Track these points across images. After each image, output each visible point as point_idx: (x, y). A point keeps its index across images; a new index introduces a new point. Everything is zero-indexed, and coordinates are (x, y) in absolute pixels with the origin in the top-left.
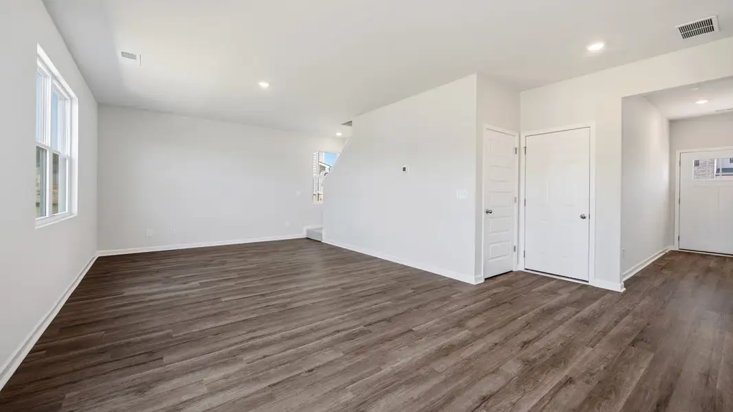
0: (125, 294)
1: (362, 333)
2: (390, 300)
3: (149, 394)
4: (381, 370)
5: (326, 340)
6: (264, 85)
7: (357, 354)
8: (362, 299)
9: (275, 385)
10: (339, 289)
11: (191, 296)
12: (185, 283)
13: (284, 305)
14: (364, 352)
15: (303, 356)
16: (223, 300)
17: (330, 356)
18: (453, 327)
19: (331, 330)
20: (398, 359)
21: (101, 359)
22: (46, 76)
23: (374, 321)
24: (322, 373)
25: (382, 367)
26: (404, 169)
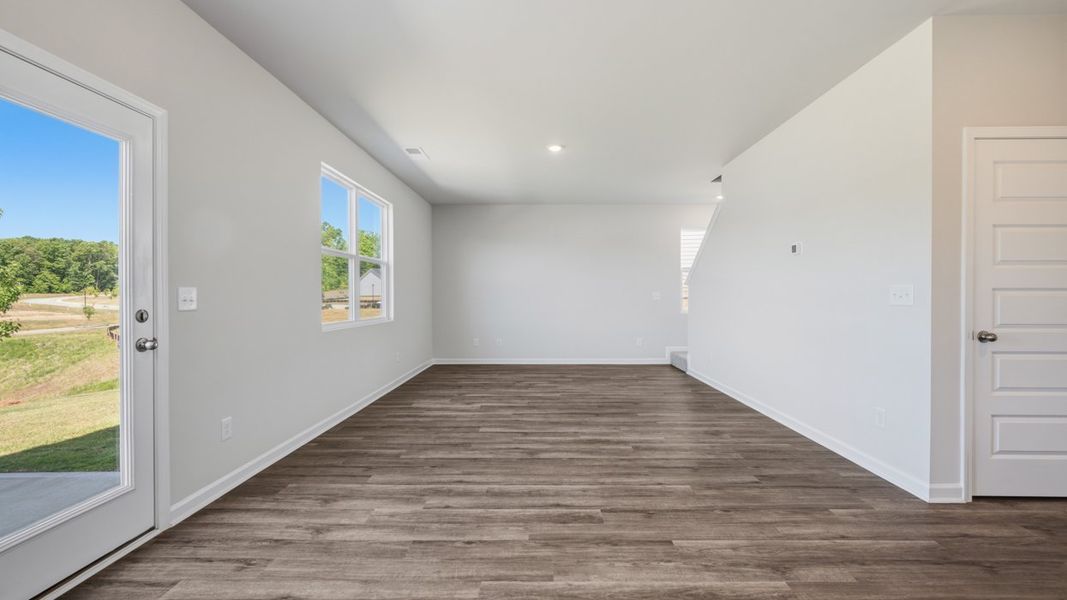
0: (414, 406)
1: (590, 519)
2: (689, 484)
3: (328, 507)
4: (552, 580)
5: (533, 511)
6: (555, 149)
7: (546, 545)
8: (646, 471)
9: (421, 542)
10: (629, 447)
11: (458, 419)
12: (468, 404)
13: (532, 452)
14: (557, 546)
15: (481, 521)
16: (481, 430)
17: (511, 534)
18: (759, 566)
19: (551, 501)
20: (592, 577)
21: (335, 462)
22: (351, 189)
23: (625, 508)
24: (477, 552)
25: (555, 578)
26: (794, 249)
